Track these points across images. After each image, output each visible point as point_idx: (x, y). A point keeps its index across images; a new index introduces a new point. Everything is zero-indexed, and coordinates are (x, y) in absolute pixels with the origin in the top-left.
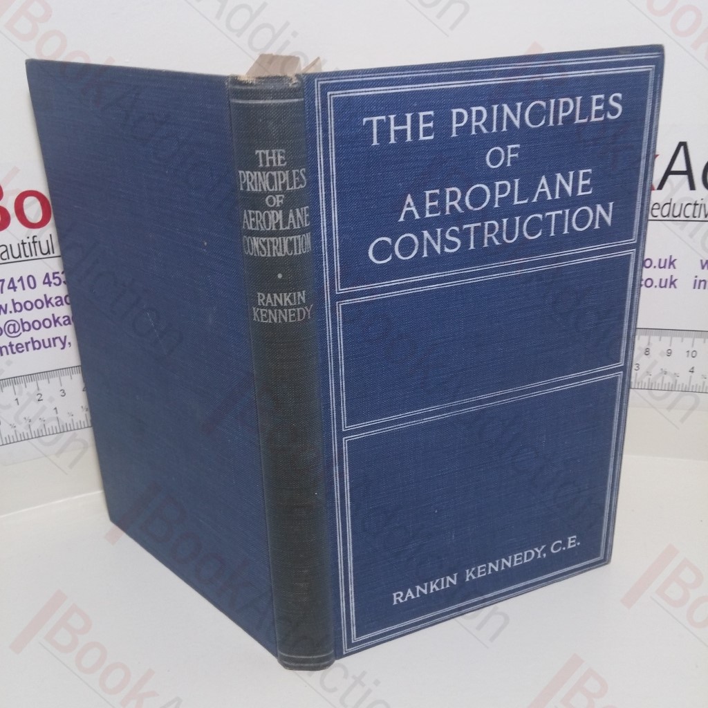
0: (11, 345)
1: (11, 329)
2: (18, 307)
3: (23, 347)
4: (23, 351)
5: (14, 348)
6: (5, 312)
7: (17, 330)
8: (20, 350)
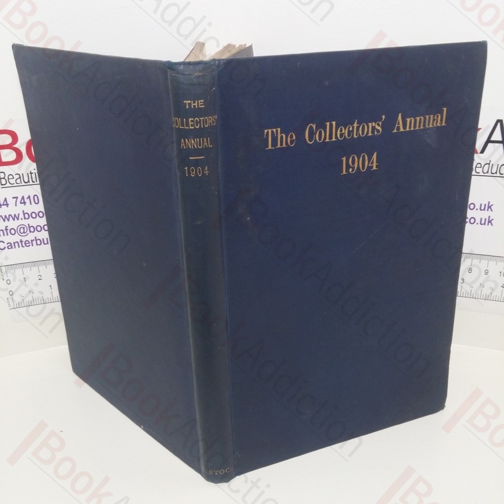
0: (21, 241)
1: (22, 230)
2: (27, 216)
3: (29, 243)
4: (29, 246)
5: (23, 243)
6: (18, 219)
7: (25, 231)
8: (27, 245)
